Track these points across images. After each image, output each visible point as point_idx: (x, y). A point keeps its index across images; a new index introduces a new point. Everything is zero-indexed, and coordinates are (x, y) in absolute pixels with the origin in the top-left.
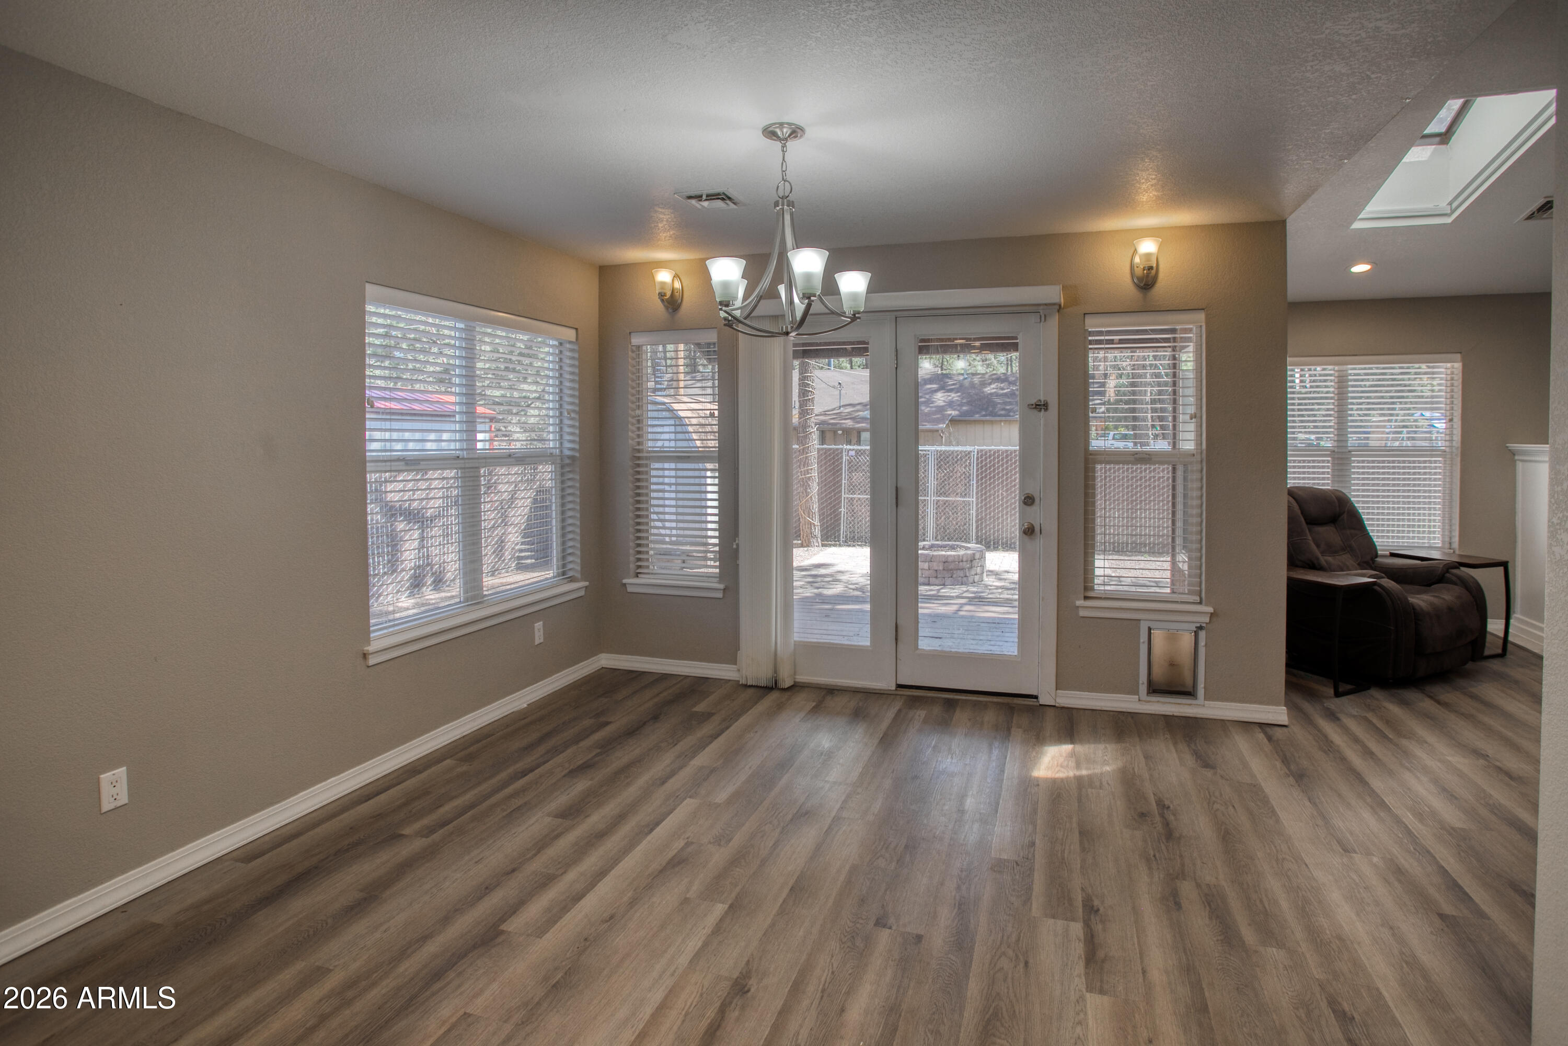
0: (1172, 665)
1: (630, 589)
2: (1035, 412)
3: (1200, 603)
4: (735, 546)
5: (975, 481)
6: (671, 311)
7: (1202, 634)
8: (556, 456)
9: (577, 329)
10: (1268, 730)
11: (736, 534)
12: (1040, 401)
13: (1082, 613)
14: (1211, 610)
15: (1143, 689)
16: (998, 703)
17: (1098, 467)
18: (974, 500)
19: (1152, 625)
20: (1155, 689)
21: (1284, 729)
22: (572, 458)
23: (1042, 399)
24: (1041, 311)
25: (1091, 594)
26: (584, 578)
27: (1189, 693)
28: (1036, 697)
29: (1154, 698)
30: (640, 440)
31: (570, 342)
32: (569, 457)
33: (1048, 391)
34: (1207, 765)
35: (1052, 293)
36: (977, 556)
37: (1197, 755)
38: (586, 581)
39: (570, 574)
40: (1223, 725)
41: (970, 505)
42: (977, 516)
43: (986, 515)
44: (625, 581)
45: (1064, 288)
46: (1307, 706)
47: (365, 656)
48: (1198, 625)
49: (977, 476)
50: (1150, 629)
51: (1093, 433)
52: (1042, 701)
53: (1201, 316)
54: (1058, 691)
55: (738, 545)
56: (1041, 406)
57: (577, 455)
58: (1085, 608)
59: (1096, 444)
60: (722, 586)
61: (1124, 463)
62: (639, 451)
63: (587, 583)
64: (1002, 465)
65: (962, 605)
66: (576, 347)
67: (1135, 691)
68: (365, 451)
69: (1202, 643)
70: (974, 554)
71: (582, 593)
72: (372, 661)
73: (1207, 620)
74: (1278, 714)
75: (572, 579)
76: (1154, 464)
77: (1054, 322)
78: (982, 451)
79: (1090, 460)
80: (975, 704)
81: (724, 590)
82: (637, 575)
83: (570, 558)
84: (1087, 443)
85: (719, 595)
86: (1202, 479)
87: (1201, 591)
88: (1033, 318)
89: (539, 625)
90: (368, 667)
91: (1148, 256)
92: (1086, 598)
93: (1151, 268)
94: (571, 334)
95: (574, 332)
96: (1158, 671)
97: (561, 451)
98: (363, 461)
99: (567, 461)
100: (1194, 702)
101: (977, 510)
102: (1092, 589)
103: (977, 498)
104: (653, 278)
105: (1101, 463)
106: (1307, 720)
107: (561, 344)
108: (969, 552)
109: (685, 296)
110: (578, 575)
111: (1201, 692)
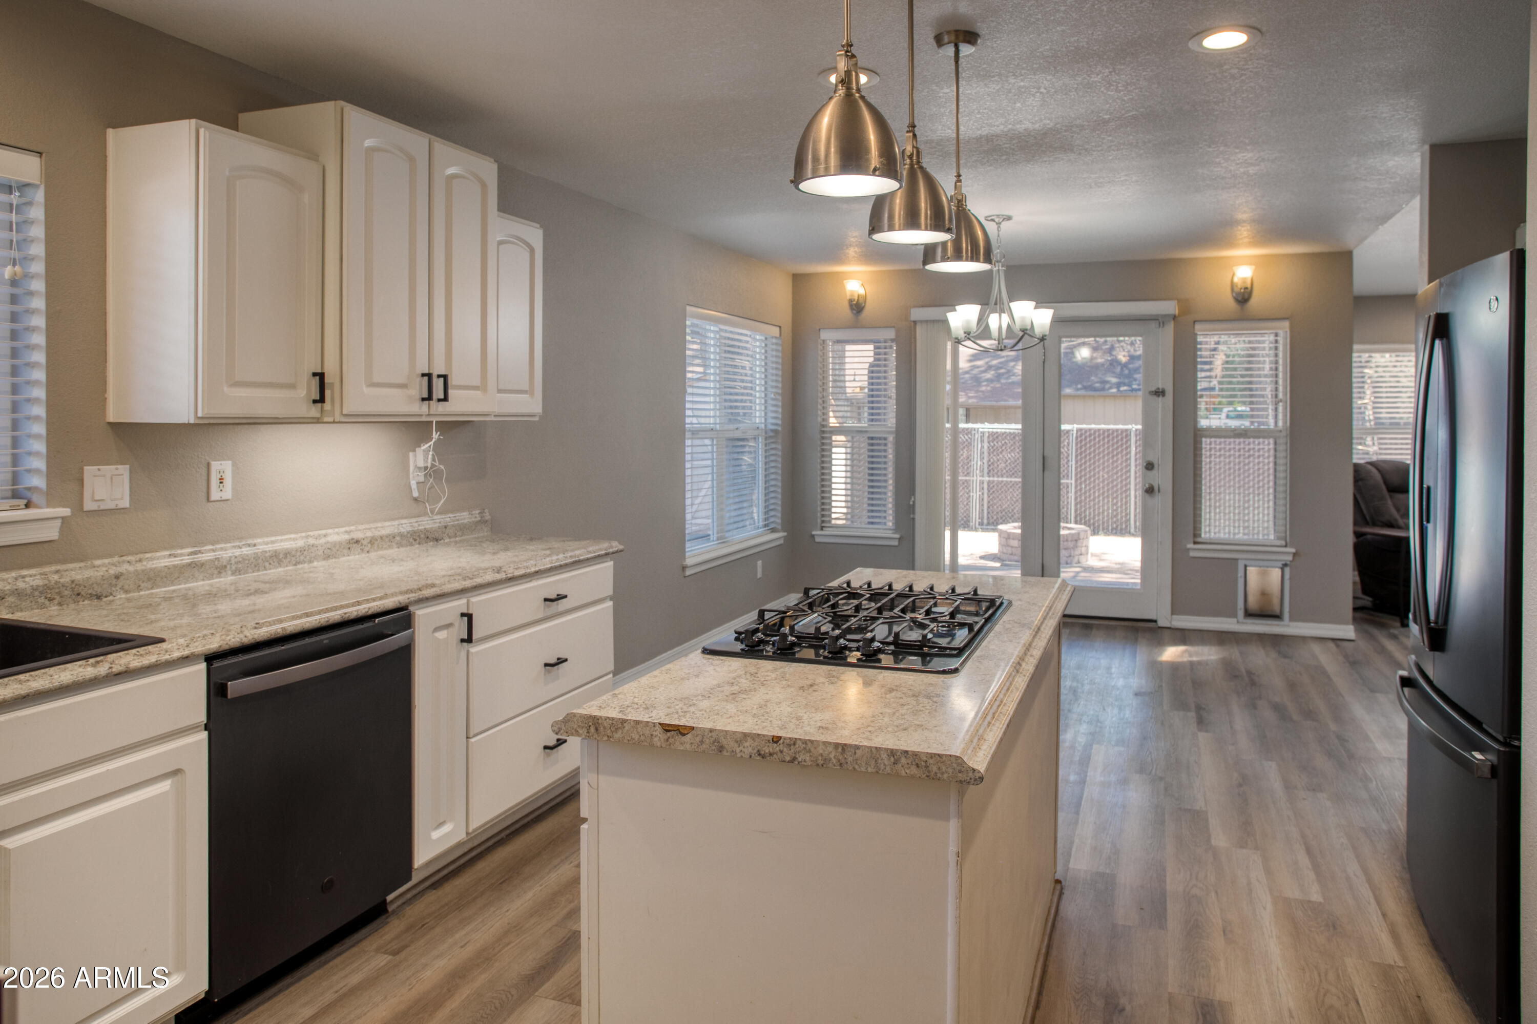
0: (1264, 594)
1: (818, 539)
2: (1155, 397)
3: (1286, 546)
4: (911, 503)
5: (1074, 462)
6: (855, 312)
7: (1287, 570)
8: (762, 429)
9: (780, 327)
10: (1338, 642)
11: (912, 491)
12: (1158, 389)
13: (1192, 554)
14: (1293, 550)
15: (1241, 613)
16: (1124, 626)
17: (1204, 440)
18: (1073, 481)
19: (1247, 563)
20: (1249, 614)
21: (1352, 643)
22: (775, 431)
23: (1160, 386)
24: (1160, 320)
25: (1199, 540)
26: (784, 530)
27: (1278, 617)
28: (1155, 621)
29: (1249, 621)
30: (824, 417)
31: (776, 338)
32: (772, 431)
33: (1165, 381)
34: (1285, 657)
35: (1169, 307)
36: (1082, 536)
37: (1279, 652)
38: (784, 532)
39: (772, 526)
40: (1304, 639)
41: (1068, 487)
42: (1076, 499)
43: (1086, 498)
44: (814, 533)
45: (1179, 301)
46: (1375, 631)
47: (684, 568)
48: (1284, 563)
49: (1076, 456)
50: (1246, 566)
51: (1201, 413)
52: (1161, 623)
53: (1286, 324)
54: (1174, 617)
55: (914, 502)
56: (1159, 393)
57: (779, 429)
58: (1195, 551)
59: (1203, 423)
60: (897, 536)
61: (1225, 437)
62: (823, 426)
63: (785, 534)
64: (1104, 445)
65: (1078, 573)
66: (779, 342)
67: (1233, 615)
68: (685, 424)
69: (1287, 576)
70: (1079, 534)
71: (781, 542)
72: (688, 572)
73: (1290, 558)
74: (1348, 631)
75: (773, 530)
76: (1249, 438)
77: (1170, 327)
78: (1081, 430)
79: (1198, 434)
80: (1108, 628)
81: (900, 539)
82: (822, 528)
83: (772, 513)
84: (1195, 422)
85: (896, 543)
86: (1286, 450)
87: (1286, 536)
88: (1154, 324)
89: (760, 563)
90: (685, 577)
91: (1244, 280)
92: (1195, 543)
93: (1246, 288)
94: (775, 331)
95: (778, 329)
96: (1252, 599)
97: (766, 426)
98: (684, 431)
99: (772, 434)
100: (1281, 623)
101: (1076, 493)
102: (1200, 535)
103: (1076, 481)
104: (844, 287)
105: (1206, 437)
106: (1372, 638)
107: (766, 339)
108: (1073, 532)
109: (867, 301)
110: (779, 527)
111: (1286, 615)
